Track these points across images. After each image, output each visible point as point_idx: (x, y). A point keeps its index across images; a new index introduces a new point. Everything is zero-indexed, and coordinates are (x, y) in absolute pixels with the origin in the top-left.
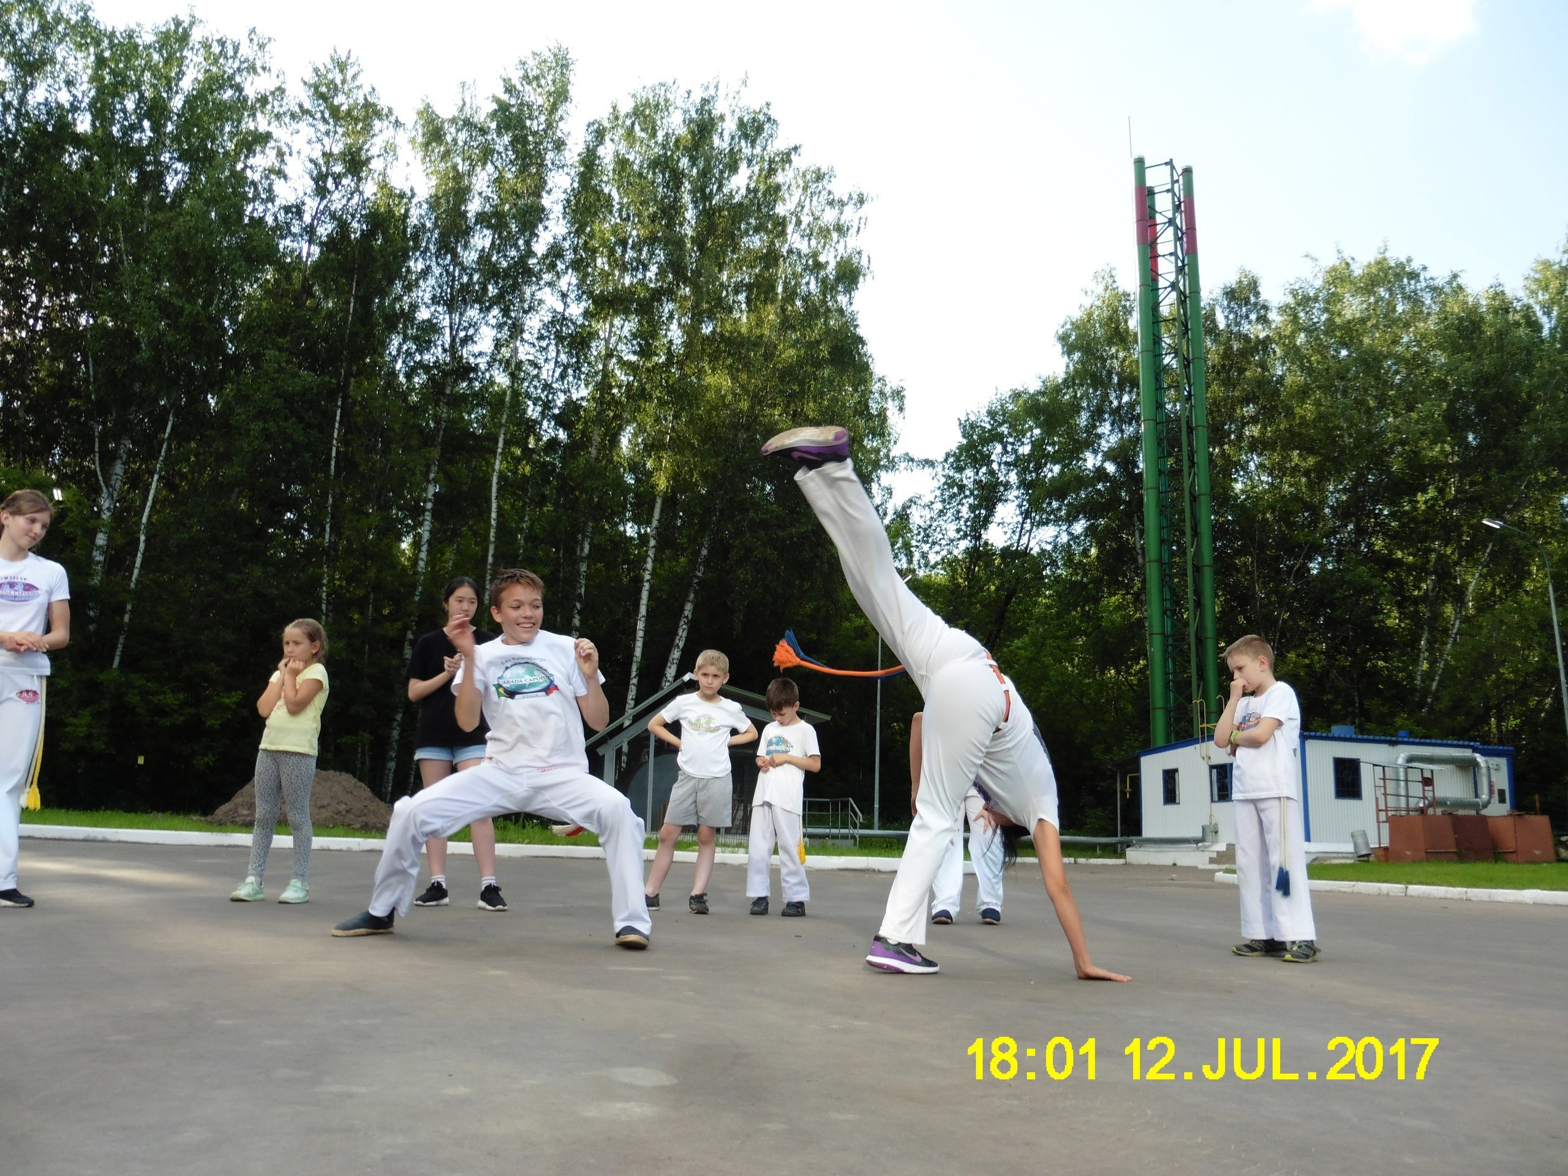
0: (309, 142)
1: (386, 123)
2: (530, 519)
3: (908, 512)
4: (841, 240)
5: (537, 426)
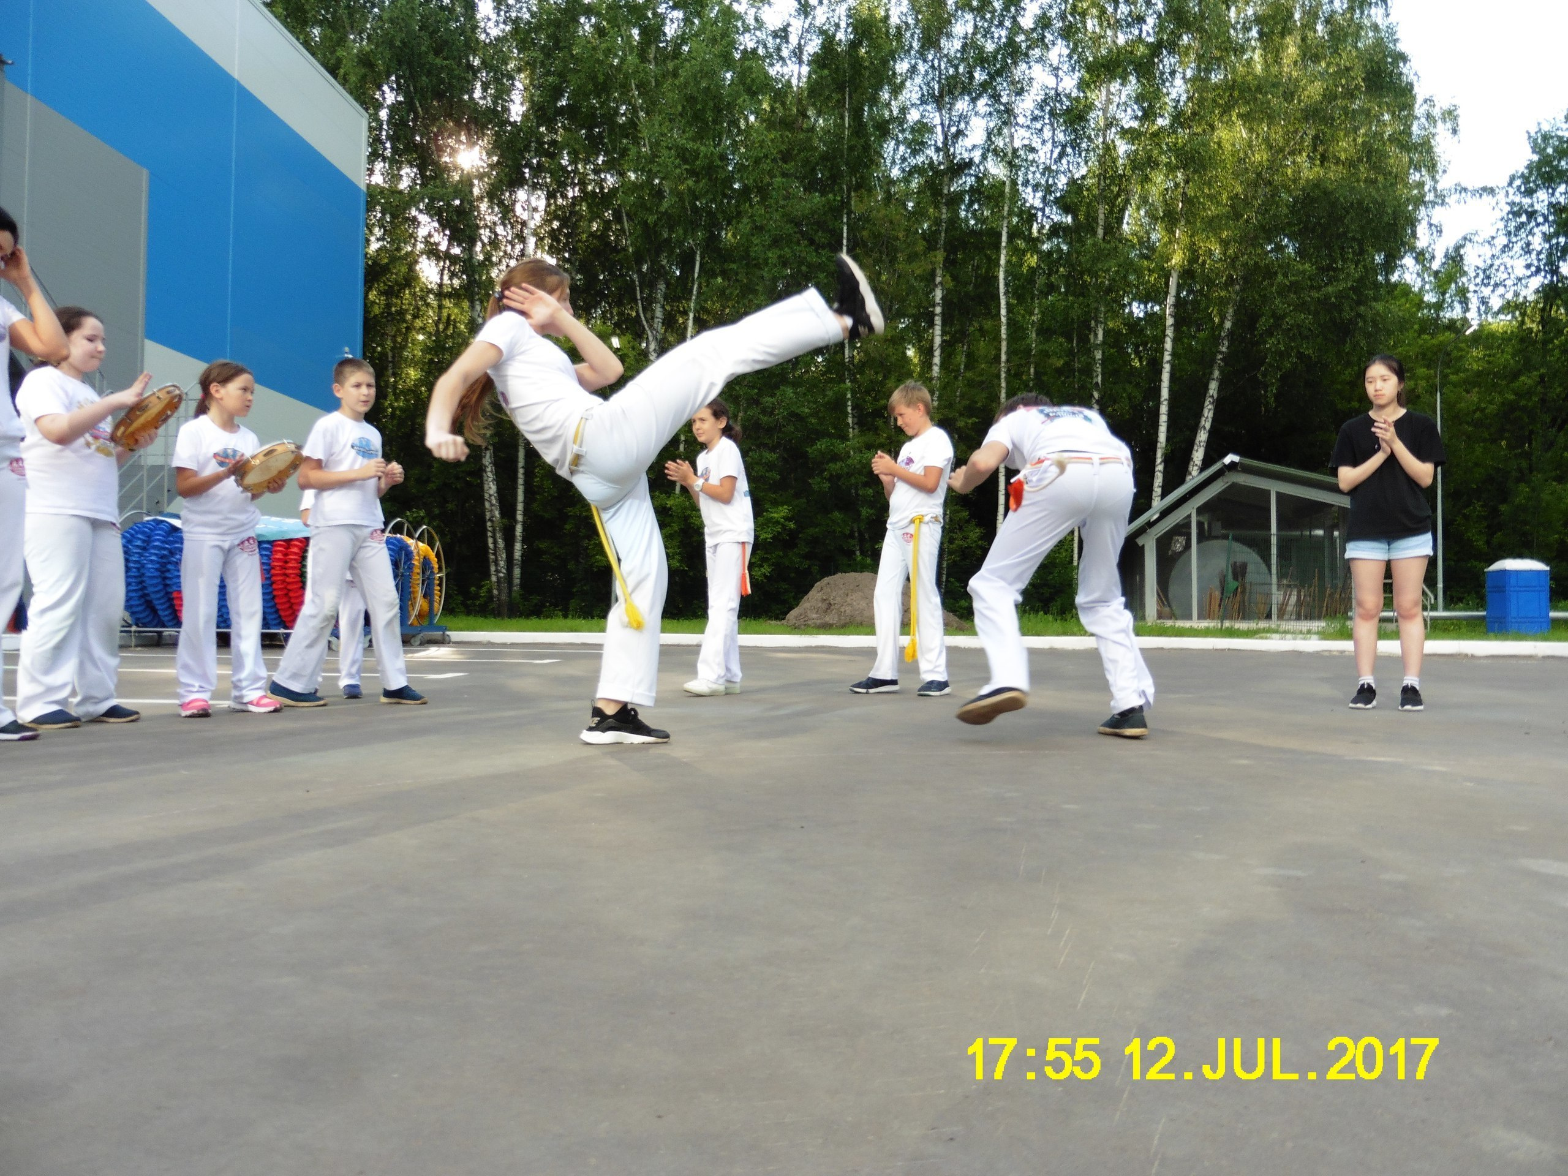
2: (1042, 313)
3: (1462, 252)
5: (1040, 214)
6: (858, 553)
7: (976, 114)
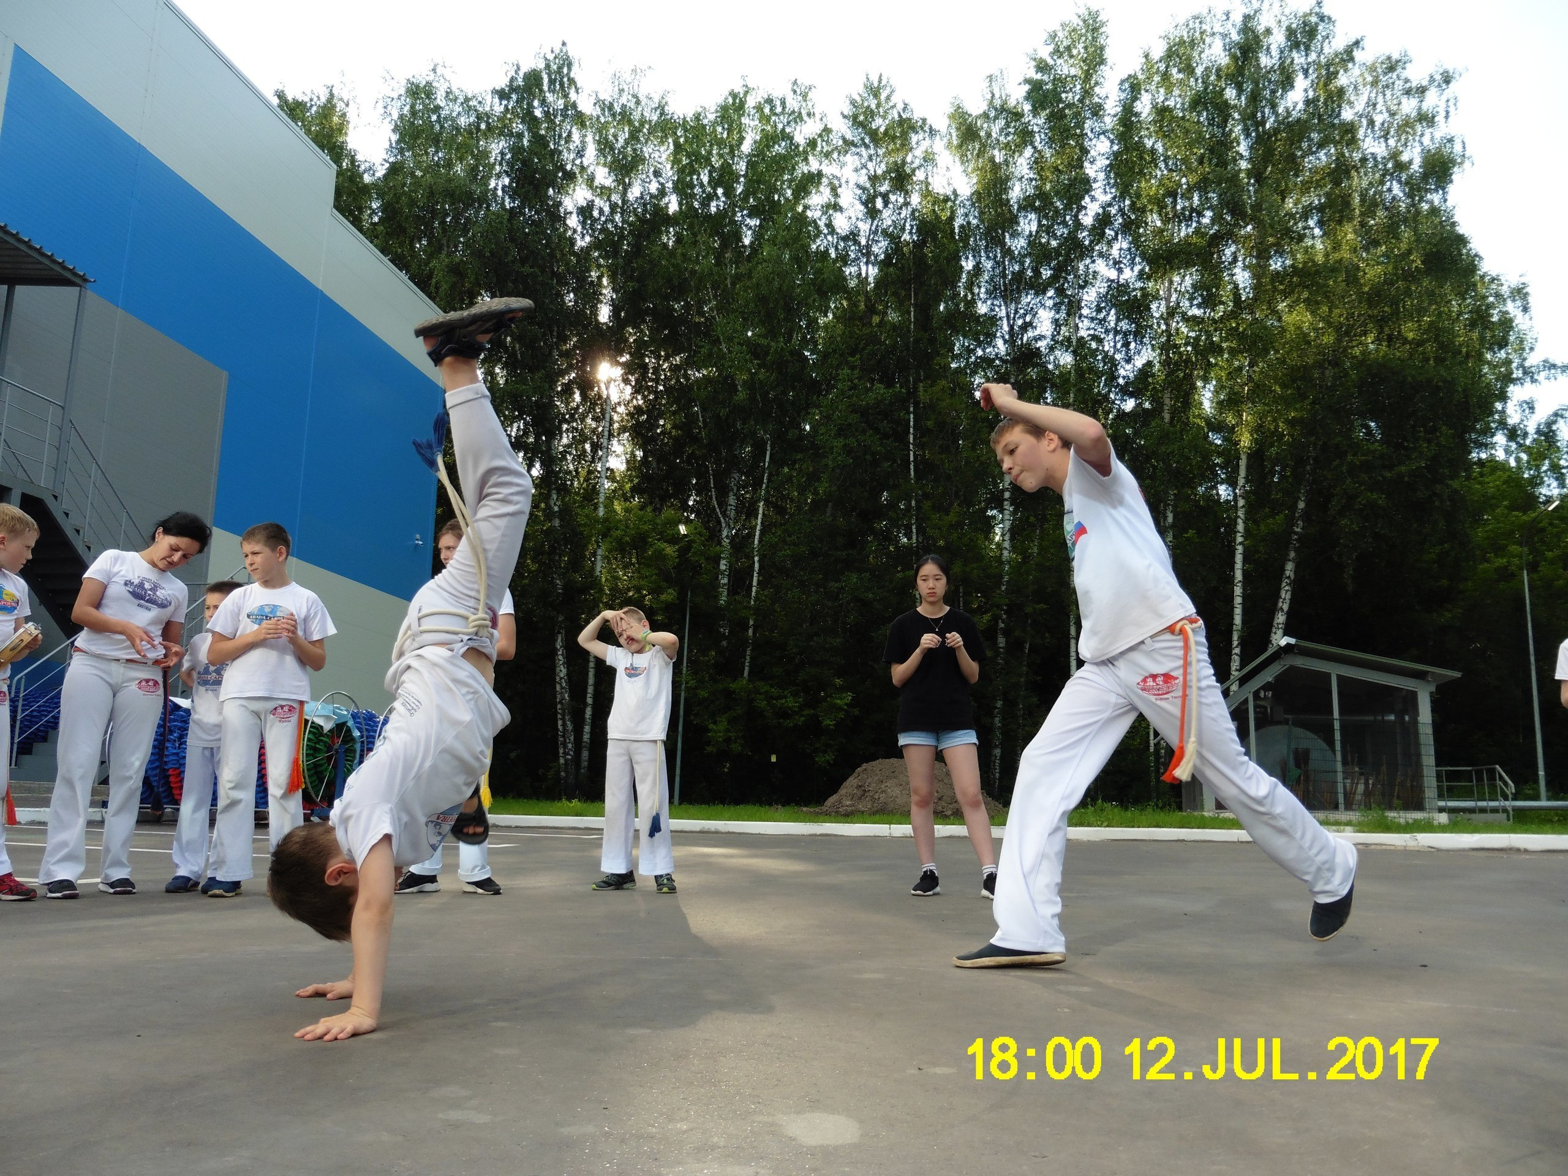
0: (856, 170)
1: (921, 136)
3: (1555, 428)
7: (1043, 306)
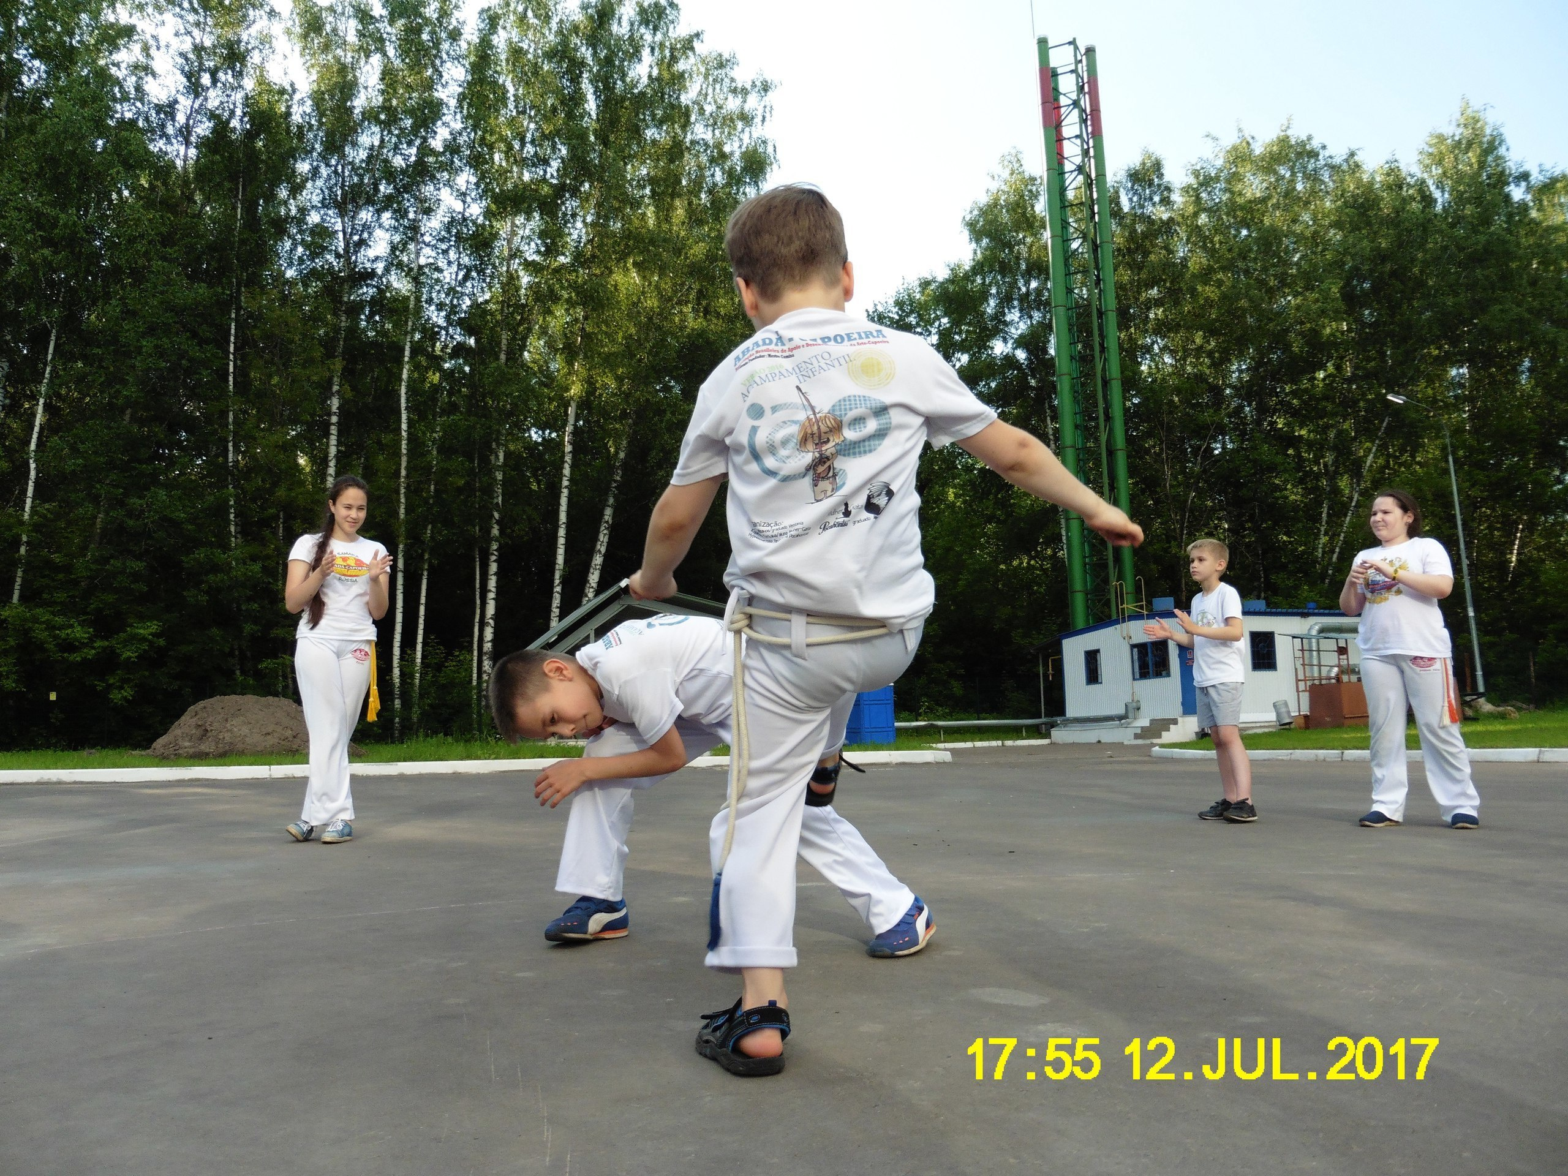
0: (178, 34)
1: (259, 13)
2: (444, 431)
4: (747, 129)
5: (443, 332)
6: (238, 672)
7: (380, 226)
